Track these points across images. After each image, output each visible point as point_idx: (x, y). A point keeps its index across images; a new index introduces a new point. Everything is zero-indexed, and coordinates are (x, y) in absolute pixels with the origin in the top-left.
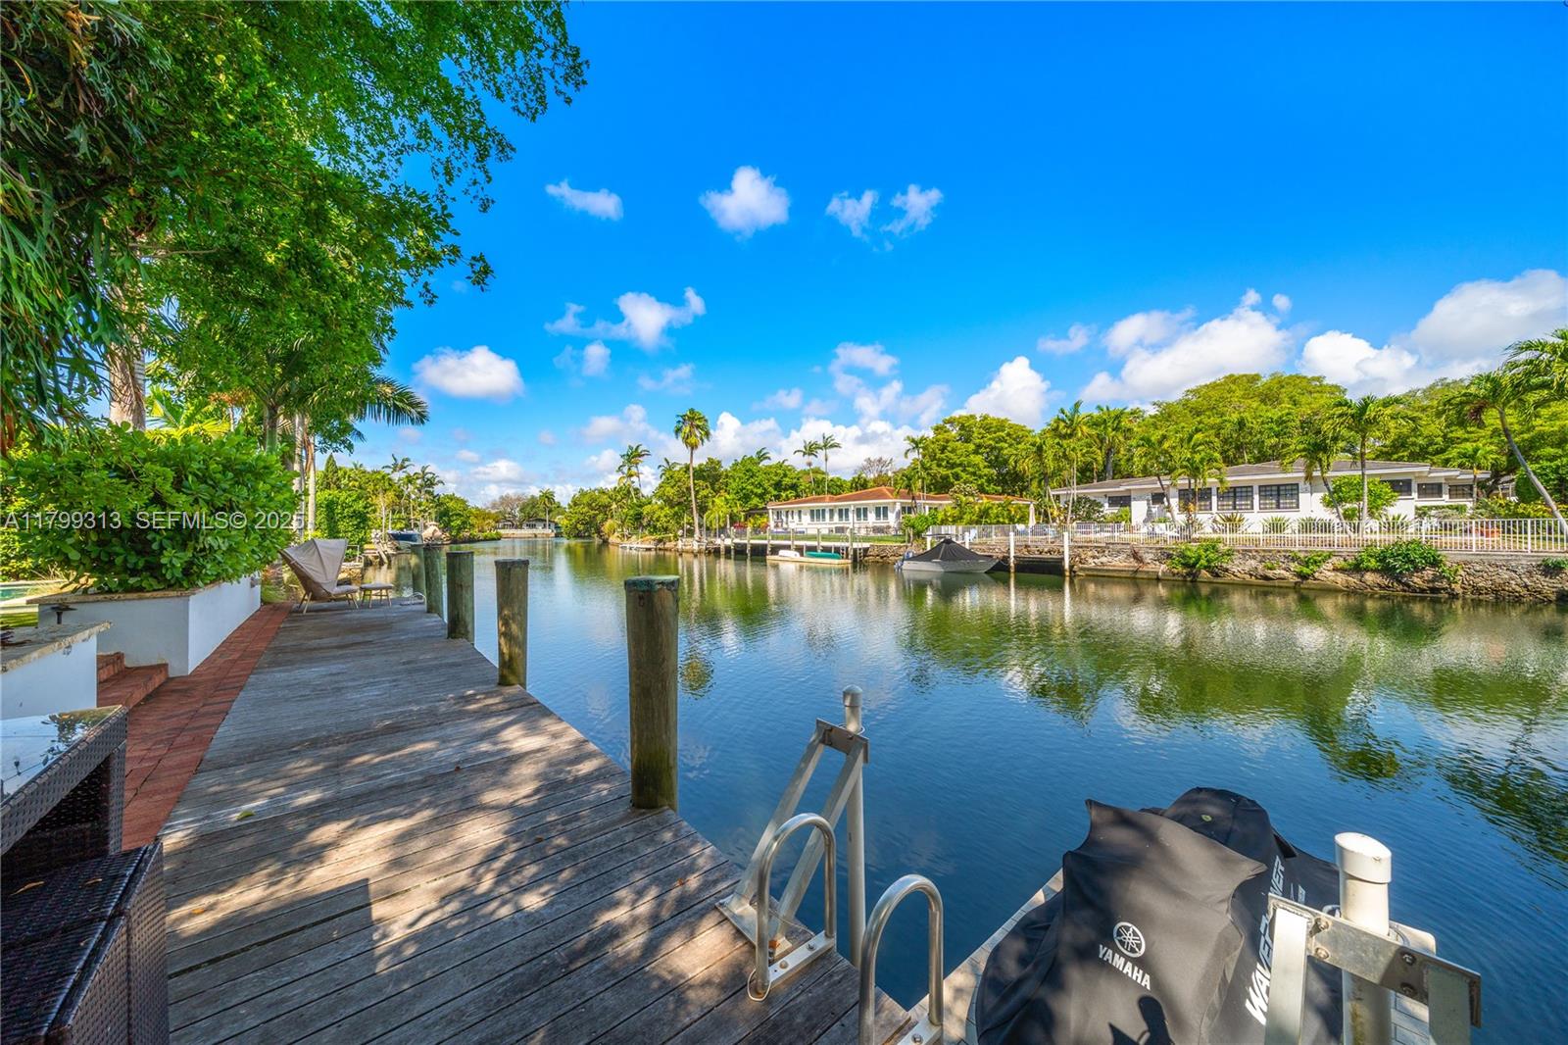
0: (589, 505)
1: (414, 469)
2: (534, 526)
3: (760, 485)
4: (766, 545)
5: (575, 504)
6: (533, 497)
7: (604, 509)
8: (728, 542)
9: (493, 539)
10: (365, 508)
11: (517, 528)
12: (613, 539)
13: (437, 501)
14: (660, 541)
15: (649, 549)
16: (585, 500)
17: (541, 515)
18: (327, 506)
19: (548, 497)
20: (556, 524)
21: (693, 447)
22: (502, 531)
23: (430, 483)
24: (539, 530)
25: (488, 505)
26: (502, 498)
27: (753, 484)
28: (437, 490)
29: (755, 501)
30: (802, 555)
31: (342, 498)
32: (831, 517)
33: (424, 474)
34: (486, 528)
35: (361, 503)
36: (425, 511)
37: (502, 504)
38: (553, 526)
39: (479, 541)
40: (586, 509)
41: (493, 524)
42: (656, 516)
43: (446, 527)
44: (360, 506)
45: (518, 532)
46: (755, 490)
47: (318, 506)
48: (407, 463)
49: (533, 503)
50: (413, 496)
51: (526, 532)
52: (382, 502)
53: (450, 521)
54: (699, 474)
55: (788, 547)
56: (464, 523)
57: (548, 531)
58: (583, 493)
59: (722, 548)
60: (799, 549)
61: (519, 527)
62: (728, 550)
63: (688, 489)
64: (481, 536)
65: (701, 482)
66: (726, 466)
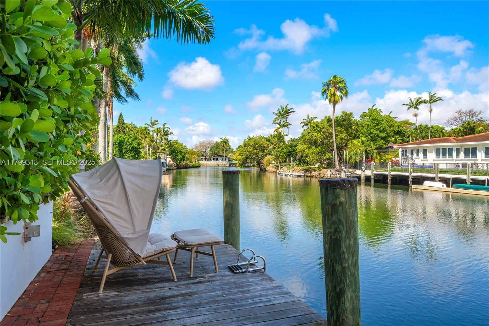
0: (254, 147)
1: (159, 126)
2: (217, 160)
3: (383, 131)
4: (407, 177)
5: (245, 146)
6: (217, 142)
7: (263, 149)
8: (368, 173)
9: (197, 167)
10: (138, 145)
11: (208, 160)
12: (270, 168)
13: (170, 144)
14: (307, 170)
15: (299, 176)
16: (251, 143)
17: (221, 153)
18: (119, 144)
19: (225, 142)
20: (229, 158)
21: (335, 103)
22: (201, 162)
23: (166, 134)
24: (220, 162)
25: (194, 147)
26: (200, 143)
27: (378, 129)
28: (170, 137)
29: (380, 142)
30: (448, 186)
31: (127, 139)
32: (458, 155)
33: (164, 128)
34: (193, 160)
35: (136, 143)
36: (164, 149)
37: (201, 146)
38: (227, 160)
39: (190, 167)
40: (252, 149)
41: (197, 158)
42: (305, 153)
43: (174, 159)
44: (135, 144)
45: (209, 163)
46: (381, 134)
47: (114, 144)
48: (156, 123)
49: (217, 145)
50: (158, 141)
51: (213, 163)
52: (146, 142)
53: (176, 156)
54: (339, 123)
55: (432, 179)
56: (183, 157)
57: (225, 163)
58: (250, 139)
59: (363, 177)
60: (445, 181)
61: (209, 160)
62: (368, 179)
63: (331, 134)
64: (191, 164)
65: (339, 128)
66: (357, 117)
